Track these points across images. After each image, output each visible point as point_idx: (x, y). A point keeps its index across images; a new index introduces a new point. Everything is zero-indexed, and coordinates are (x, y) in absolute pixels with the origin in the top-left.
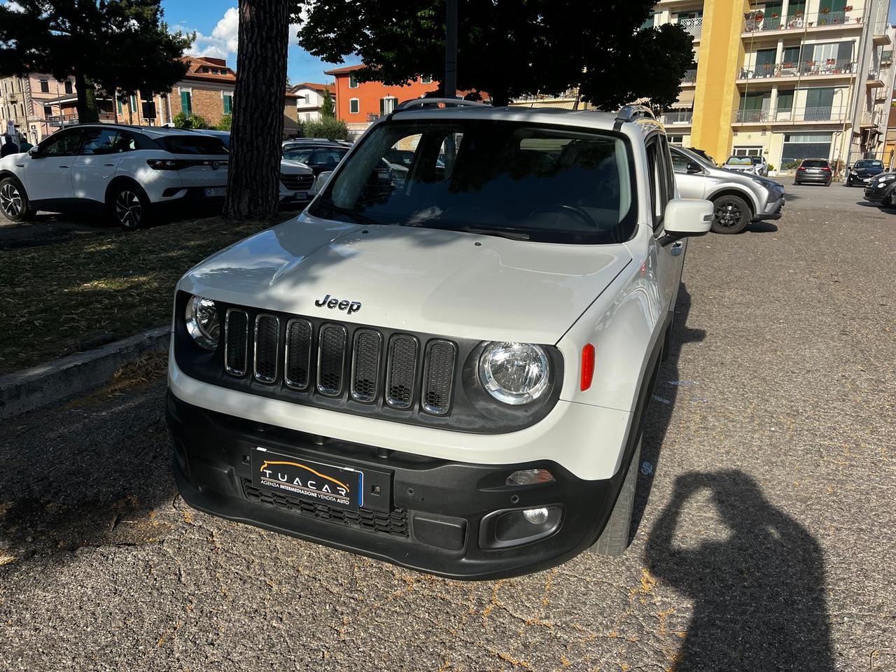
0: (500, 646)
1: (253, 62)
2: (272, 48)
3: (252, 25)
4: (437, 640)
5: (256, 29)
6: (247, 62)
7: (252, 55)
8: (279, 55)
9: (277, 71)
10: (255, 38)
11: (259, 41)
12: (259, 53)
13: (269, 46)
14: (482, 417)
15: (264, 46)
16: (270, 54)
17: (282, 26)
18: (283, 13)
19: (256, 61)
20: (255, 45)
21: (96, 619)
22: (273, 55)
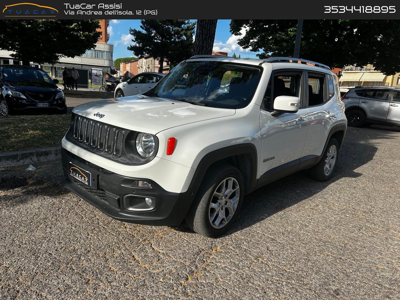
0: (137, 254)
1: (198, 48)
2: (206, 43)
3: (200, 34)
4: (118, 246)
5: (201, 35)
6: (196, 48)
7: (198, 46)
8: (209, 45)
9: (207, 52)
10: (200, 39)
11: (201, 40)
12: (201, 44)
13: (205, 42)
14: (129, 159)
15: (203, 42)
16: (205, 45)
17: (211, 34)
18: (213, 29)
19: (199, 48)
20: (200, 41)
21: (27, 214)
22: (206, 46)
